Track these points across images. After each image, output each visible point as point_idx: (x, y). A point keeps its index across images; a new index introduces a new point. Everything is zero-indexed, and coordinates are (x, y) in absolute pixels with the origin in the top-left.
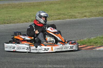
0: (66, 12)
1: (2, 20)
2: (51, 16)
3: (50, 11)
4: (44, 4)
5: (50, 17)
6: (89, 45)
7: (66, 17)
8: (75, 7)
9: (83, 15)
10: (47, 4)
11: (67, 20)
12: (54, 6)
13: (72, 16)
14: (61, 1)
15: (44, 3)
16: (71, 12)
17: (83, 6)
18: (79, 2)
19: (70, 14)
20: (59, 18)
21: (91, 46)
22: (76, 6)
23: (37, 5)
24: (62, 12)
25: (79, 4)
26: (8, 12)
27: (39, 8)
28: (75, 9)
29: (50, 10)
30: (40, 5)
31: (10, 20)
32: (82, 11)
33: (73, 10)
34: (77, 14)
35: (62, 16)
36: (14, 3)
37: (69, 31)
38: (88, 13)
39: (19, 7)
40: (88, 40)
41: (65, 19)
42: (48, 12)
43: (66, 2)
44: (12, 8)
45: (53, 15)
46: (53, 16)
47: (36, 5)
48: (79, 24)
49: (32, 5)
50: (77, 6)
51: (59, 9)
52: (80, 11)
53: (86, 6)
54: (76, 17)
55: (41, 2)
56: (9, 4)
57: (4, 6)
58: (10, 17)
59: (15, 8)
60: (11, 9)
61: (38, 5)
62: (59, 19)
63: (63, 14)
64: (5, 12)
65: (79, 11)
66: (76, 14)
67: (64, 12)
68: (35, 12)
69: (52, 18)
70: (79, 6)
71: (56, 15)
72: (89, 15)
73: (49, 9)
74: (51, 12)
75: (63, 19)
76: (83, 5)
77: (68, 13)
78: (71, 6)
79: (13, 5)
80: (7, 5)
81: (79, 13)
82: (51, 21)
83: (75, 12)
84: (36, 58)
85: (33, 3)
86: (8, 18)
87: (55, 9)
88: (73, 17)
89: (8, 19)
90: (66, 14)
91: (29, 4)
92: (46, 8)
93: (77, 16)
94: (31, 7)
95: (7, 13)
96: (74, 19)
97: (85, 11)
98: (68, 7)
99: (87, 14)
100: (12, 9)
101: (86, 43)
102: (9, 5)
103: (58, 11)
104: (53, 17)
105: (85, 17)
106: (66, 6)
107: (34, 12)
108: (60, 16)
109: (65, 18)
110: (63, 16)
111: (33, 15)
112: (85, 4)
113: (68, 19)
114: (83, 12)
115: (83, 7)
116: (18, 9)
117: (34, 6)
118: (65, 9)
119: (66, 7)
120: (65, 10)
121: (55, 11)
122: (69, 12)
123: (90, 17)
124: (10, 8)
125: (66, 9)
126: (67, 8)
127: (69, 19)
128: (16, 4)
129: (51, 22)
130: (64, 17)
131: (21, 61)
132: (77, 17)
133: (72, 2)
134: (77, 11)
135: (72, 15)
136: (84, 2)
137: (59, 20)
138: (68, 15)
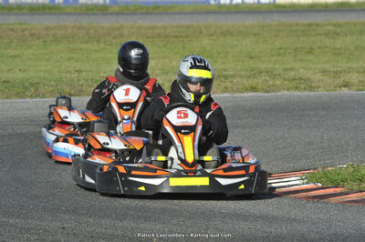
0: (277, 66)
1: (52, 83)
2: (224, 76)
3: (222, 58)
4: (201, 32)
5: (222, 79)
6: (356, 188)
7: (278, 82)
8: (311, 51)
9: (340, 81)
10: (212, 32)
11: (279, 93)
12: (235, 42)
13: (299, 83)
14: (263, 27)
15: (204, 30)
16: (296, 65)
17: (340, 49)
18: (325, 34)
19: (292, 73)
20: (254, 85)
21: (361, 192)
22: (314, 46)
23: (176, 37)
24: (265, 66)
25: (327, 41)
26: (72, 55)
27: (184, 48)
28: (310, 57)
29: (223, 55)
30: (187, 37)
31: (81, 82)
32: (334, 67)
33: (302, 60)
34: (319, 76)
35: (263, 78)
36: (94, 25)
37: (286, 135)
38: (358, 72)
39: (114, 37)
40: (352, 170)
41: (273, 91)
42: (215, 61)
43: (279, 31)
44: (87, 42)
45: (231, 73)
46: (231, 76)
47: (173, 37)
48: (323, 113)
49: (159, 36)
50: (319, 48)
51: (253, 54)
52: (327, 67)
53: (352, 48)
54: (313, 85)
55: (192, 26)
56: (78, 25)
57: (61, 32)
58: (79, 71)
59: (97, 41)
60: (84, 46)
61: (181, 37)
62: (253, 89)
63: (267, 72)
64: (64, 55)
65: (323, 66)
66: (314, 73)
67: (270, 66)
68: (167, 60)
69: (229, 84)
70: (326, 47)
71: (242, 73)
72: (360, 82)
73: (219, 53)
74: (224, 63)
75: (268, 92)
76: (339, 43)
77: (285, 70)
78: (299, 45)
79: (92, 31)
80: (70, 31)
81: (324, 71)
82: (225, 95)
83: (310, 69)
84: (164, 223)
85: (164, 27)
86: (73, 76)
87: (240, 53)
88: (303, 86)
89: (72, 80)
90: (278, 72)
91: (150, 31)
92: (208, 49)
93: (319, 81)
94: (156, 39)
95: (70, 59)
96: (307, 93)
97: (348, 65)
98: (285, 49)
99: (354, 78)
100: (89, 46)
101: (346, 179)
102: (79, 28)
103: (252, 61)
104: (231, 82)
105: (345, 86)
106: (278, 44)
107: (164, 58)
108: (256, 80)
109: (274, 86)
110: (267, 78)
111: (160, 70)
112: (349, 39)
113: (286, 92)
114: (339, 69)
115: (338, 53)
116: (111, 44)
117: (166, 37)
118: (273, 55)
119: (280, 49)
120: (274, 58)
121: (237, 61)
122: (289, 66)
123: (362, 90)
124: (81, 42)
125: (279, 54)
126: (282, 51)
127: (288, 89)
128: (102, 28)
129: (225, 97)
130: (270, 83)
131: (111, 232)
132: (317, 85)
133: (303, 32)
134: (318, 66)
135: (301, 79)
136: (346, 35)
137: (250, 94)
138: (287, 77)
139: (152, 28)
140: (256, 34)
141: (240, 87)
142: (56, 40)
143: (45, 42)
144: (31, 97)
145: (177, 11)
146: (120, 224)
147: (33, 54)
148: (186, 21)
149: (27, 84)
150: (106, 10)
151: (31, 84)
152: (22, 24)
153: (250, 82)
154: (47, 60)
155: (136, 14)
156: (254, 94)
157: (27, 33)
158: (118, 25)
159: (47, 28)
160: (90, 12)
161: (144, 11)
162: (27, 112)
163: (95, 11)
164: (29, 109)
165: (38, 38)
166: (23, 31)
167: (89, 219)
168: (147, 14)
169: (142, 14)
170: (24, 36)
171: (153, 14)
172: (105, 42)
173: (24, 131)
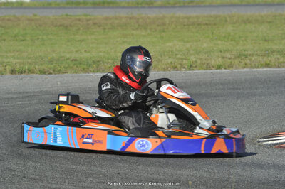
139: (188, 18)
140: (270, 22)
141: (257, 64)
142: (113, 28)
143: (105, 29)
144: (94, 72)
145: (207, 4)
146: (162, 171)
147: (95, 39)
148: (214, 12)
149: (90, 62)
150: (152, 4)
151: (93, 61)
152: (87, 15)
153: (265, 60)
154: (106, 43)
155: (176, 7)
156: (268, 69)
157: (91, 22)
158: (161, 15)
159: (106, 19)
160: (140, 6)
161: (182, 4)
162: (91, 83)
163: (143, 5)
164: (91, 81)
165: (99, 26)
166: (88, 20)
167: (138, 167)
168: (184, 6)
169: (180, 7)
170: (88, 24)
171: (188, 7)
172: (151, 29)
173: (88, 99)
